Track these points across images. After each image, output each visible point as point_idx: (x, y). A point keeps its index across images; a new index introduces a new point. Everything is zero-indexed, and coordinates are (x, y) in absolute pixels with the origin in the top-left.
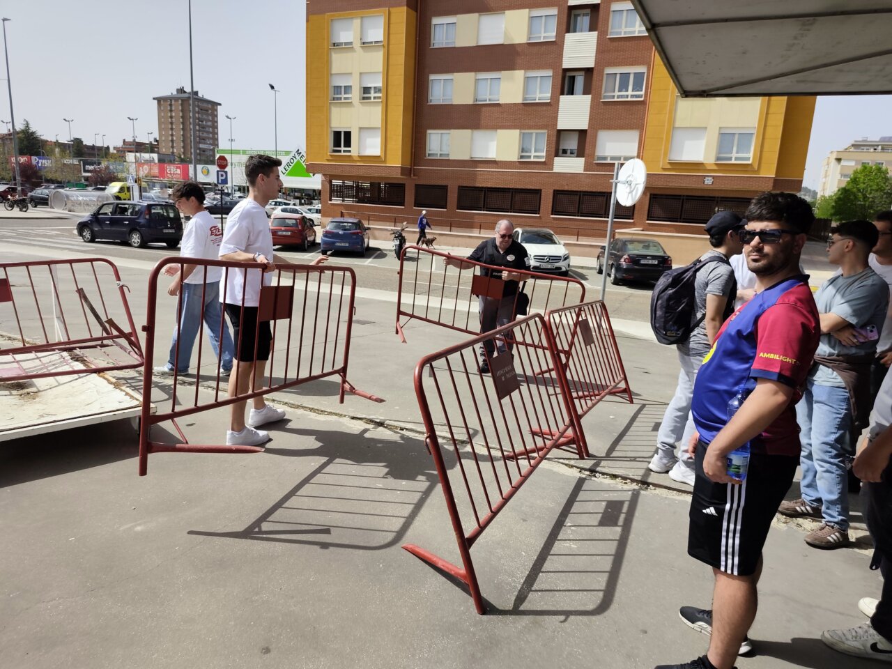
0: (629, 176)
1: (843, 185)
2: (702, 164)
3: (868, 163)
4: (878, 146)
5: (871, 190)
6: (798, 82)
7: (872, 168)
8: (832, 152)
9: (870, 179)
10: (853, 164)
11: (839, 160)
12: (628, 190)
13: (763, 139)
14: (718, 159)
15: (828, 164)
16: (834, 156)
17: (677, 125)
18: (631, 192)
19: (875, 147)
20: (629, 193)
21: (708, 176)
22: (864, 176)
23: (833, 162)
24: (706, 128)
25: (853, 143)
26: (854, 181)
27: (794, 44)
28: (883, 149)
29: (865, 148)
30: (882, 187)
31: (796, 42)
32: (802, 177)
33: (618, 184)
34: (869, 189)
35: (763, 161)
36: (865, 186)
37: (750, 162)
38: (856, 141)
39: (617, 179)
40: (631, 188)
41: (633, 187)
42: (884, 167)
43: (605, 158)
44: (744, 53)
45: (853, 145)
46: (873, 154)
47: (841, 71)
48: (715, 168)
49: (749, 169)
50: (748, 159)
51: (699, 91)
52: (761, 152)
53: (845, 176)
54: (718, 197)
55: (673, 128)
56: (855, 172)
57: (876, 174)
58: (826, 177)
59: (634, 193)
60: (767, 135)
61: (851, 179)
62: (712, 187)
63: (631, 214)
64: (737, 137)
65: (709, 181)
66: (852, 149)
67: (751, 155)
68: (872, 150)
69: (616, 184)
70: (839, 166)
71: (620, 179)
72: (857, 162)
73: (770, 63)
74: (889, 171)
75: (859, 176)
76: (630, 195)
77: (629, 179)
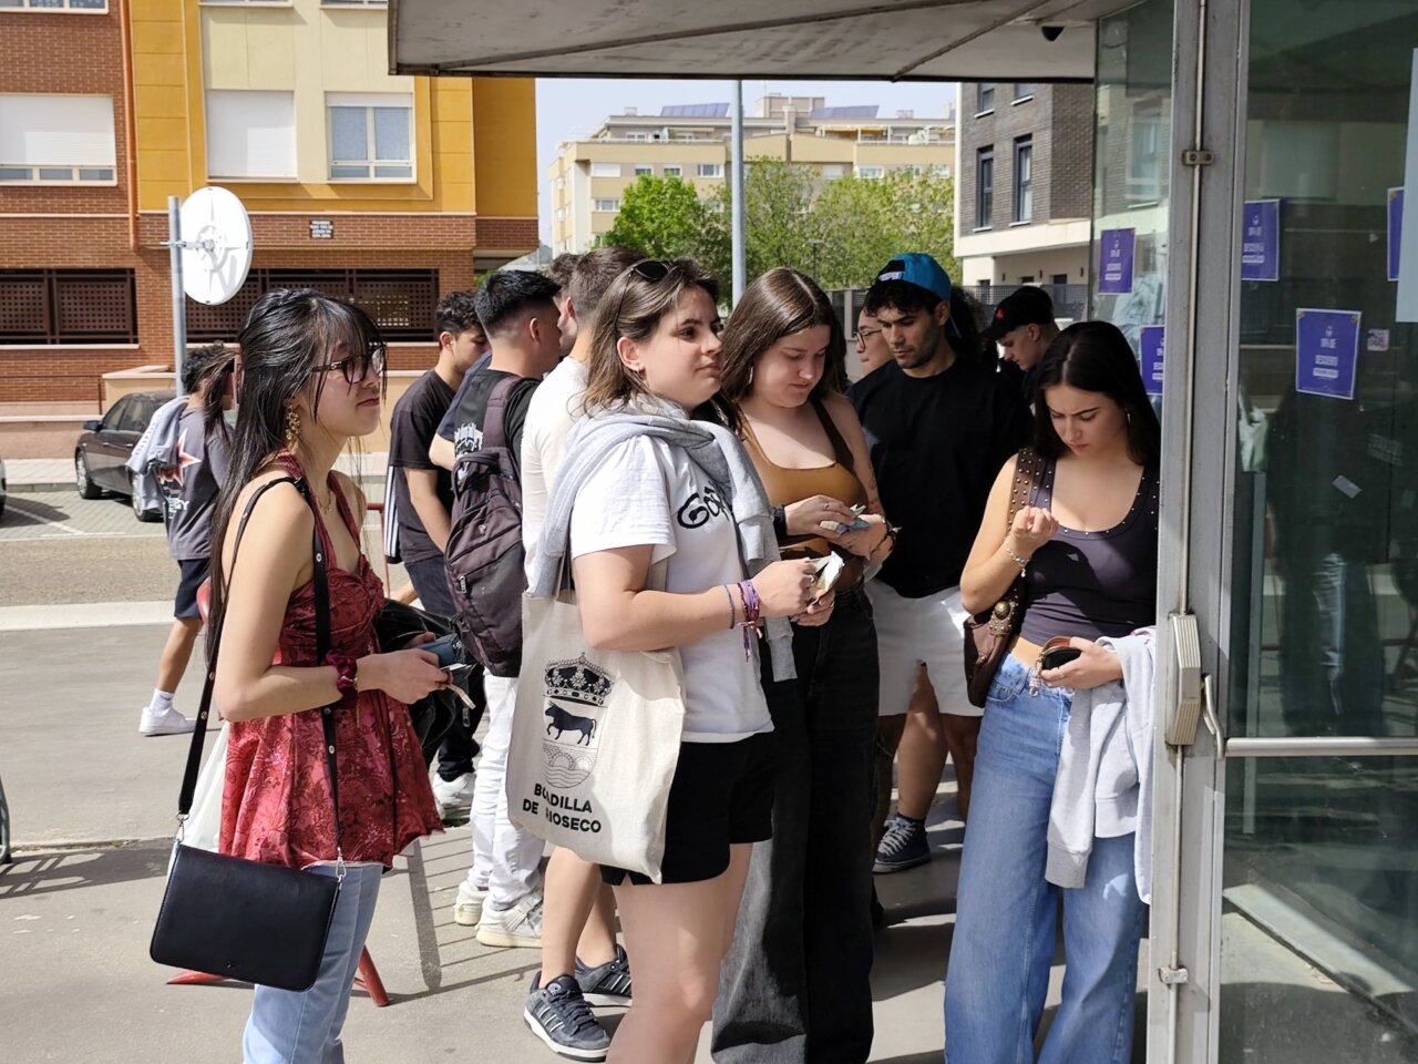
0: (204, 230)
1: (609, 226)
2: (297, 185)
3: (649, 170)
4: (661, 127)
5: (669, 235)
6: (607, 57)
7: (660, 182)
8: (565, 145)
9: (663, 210)
10: (615, 173)
11: (584, 164)
12: (208, 263)
13: (434, 121)
14: (335, 172)
15: (562, 175)
16: (572, 155)
17: (216, 84)
18: (217, 269)
19: (657, 132)
20: (212, 271)
21: (318, 217)
22: (649, 203)
23: (573, 170)
24: (292, 92)
25: (608, 121)
26: (630, 213)
27: (616, 9)
28: (672, 135)
29: (636, 134)
30: (690, 227)
31: (620, 7)
32: (537, 215)
33: (184, 252)
34: (665, 233)
35: (445, 177)
36: (655, 225)
37: (413, 180)
38: (613, 117)
39: (178, 238)
40: (214, 258)
41: (220, 258)
42: (686, 183)
43: (24, 173)
44: (533, 16)
45: (609, 127)
46: (656, 147)
47: (677, 45)
48: (331, 195)
49: (414, 196)
50: (406, 171)
51: (426, 66)
52: (435, 152)
53: (607, 203)
54: (351, 271)
55: (204, 93)
56: (629, 193)
57: (672, 198)
58: (563, 206)
59: (226, 270)
60: (441, 115)
61: (623, 210)
62: (332, 245)
63: (129, 328)
64: (370, 115)
65: (321, 230)
66: (608, 138)
67: (412, 161)
68: (650, 139)
69: (179, 250)
70: (589, 179)
71: (185, 237)
72: (623, 166)
73: (569, 31)
74: (697, 190)
75: (639, 202)
76: (216, 275)
77: (205, 237)
